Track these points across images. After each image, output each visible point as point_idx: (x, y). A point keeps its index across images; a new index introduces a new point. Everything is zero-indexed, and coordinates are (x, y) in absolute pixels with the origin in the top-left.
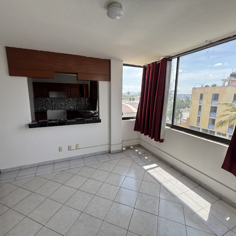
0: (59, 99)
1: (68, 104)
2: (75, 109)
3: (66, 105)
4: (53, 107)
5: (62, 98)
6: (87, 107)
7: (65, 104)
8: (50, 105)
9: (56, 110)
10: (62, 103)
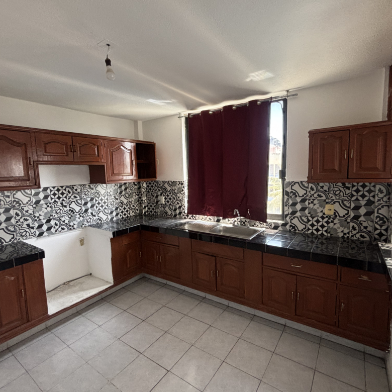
0: (63, 194)
1: (92, 206)
2: (112, 218)
3: (86, 211)
4: (40, 226)
5: (72, 187)
6: (145, 207)
7: (84, 209)
8: (30, 221)
9: (52, 234)
10: (73, 205)
